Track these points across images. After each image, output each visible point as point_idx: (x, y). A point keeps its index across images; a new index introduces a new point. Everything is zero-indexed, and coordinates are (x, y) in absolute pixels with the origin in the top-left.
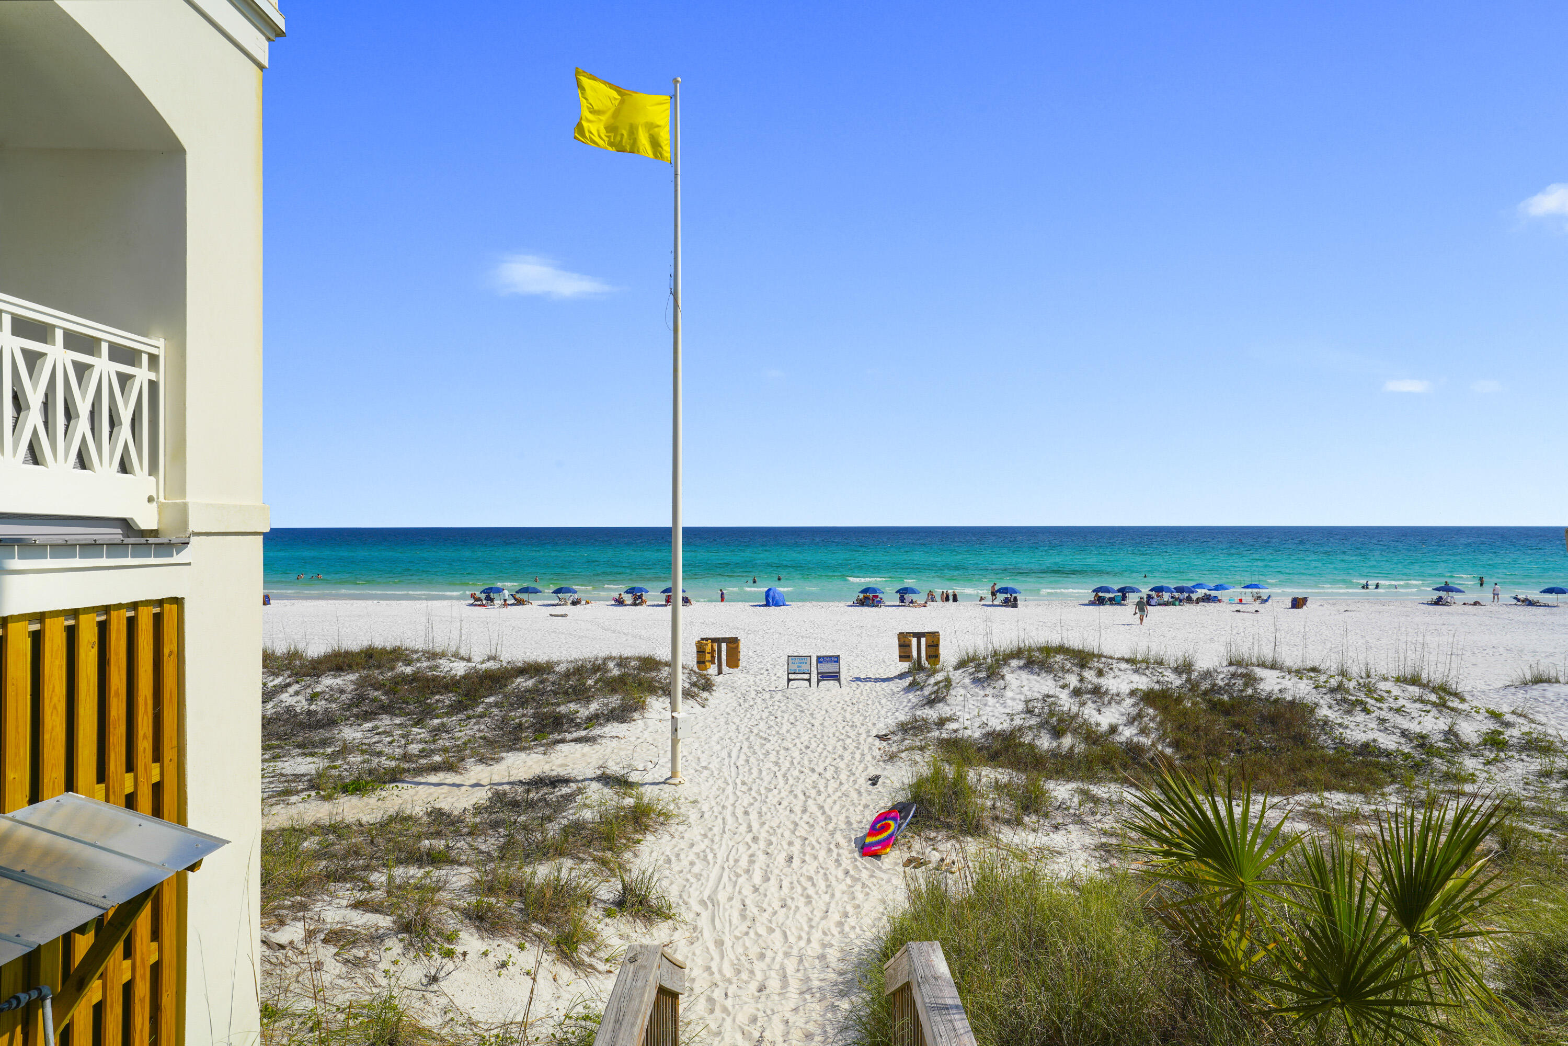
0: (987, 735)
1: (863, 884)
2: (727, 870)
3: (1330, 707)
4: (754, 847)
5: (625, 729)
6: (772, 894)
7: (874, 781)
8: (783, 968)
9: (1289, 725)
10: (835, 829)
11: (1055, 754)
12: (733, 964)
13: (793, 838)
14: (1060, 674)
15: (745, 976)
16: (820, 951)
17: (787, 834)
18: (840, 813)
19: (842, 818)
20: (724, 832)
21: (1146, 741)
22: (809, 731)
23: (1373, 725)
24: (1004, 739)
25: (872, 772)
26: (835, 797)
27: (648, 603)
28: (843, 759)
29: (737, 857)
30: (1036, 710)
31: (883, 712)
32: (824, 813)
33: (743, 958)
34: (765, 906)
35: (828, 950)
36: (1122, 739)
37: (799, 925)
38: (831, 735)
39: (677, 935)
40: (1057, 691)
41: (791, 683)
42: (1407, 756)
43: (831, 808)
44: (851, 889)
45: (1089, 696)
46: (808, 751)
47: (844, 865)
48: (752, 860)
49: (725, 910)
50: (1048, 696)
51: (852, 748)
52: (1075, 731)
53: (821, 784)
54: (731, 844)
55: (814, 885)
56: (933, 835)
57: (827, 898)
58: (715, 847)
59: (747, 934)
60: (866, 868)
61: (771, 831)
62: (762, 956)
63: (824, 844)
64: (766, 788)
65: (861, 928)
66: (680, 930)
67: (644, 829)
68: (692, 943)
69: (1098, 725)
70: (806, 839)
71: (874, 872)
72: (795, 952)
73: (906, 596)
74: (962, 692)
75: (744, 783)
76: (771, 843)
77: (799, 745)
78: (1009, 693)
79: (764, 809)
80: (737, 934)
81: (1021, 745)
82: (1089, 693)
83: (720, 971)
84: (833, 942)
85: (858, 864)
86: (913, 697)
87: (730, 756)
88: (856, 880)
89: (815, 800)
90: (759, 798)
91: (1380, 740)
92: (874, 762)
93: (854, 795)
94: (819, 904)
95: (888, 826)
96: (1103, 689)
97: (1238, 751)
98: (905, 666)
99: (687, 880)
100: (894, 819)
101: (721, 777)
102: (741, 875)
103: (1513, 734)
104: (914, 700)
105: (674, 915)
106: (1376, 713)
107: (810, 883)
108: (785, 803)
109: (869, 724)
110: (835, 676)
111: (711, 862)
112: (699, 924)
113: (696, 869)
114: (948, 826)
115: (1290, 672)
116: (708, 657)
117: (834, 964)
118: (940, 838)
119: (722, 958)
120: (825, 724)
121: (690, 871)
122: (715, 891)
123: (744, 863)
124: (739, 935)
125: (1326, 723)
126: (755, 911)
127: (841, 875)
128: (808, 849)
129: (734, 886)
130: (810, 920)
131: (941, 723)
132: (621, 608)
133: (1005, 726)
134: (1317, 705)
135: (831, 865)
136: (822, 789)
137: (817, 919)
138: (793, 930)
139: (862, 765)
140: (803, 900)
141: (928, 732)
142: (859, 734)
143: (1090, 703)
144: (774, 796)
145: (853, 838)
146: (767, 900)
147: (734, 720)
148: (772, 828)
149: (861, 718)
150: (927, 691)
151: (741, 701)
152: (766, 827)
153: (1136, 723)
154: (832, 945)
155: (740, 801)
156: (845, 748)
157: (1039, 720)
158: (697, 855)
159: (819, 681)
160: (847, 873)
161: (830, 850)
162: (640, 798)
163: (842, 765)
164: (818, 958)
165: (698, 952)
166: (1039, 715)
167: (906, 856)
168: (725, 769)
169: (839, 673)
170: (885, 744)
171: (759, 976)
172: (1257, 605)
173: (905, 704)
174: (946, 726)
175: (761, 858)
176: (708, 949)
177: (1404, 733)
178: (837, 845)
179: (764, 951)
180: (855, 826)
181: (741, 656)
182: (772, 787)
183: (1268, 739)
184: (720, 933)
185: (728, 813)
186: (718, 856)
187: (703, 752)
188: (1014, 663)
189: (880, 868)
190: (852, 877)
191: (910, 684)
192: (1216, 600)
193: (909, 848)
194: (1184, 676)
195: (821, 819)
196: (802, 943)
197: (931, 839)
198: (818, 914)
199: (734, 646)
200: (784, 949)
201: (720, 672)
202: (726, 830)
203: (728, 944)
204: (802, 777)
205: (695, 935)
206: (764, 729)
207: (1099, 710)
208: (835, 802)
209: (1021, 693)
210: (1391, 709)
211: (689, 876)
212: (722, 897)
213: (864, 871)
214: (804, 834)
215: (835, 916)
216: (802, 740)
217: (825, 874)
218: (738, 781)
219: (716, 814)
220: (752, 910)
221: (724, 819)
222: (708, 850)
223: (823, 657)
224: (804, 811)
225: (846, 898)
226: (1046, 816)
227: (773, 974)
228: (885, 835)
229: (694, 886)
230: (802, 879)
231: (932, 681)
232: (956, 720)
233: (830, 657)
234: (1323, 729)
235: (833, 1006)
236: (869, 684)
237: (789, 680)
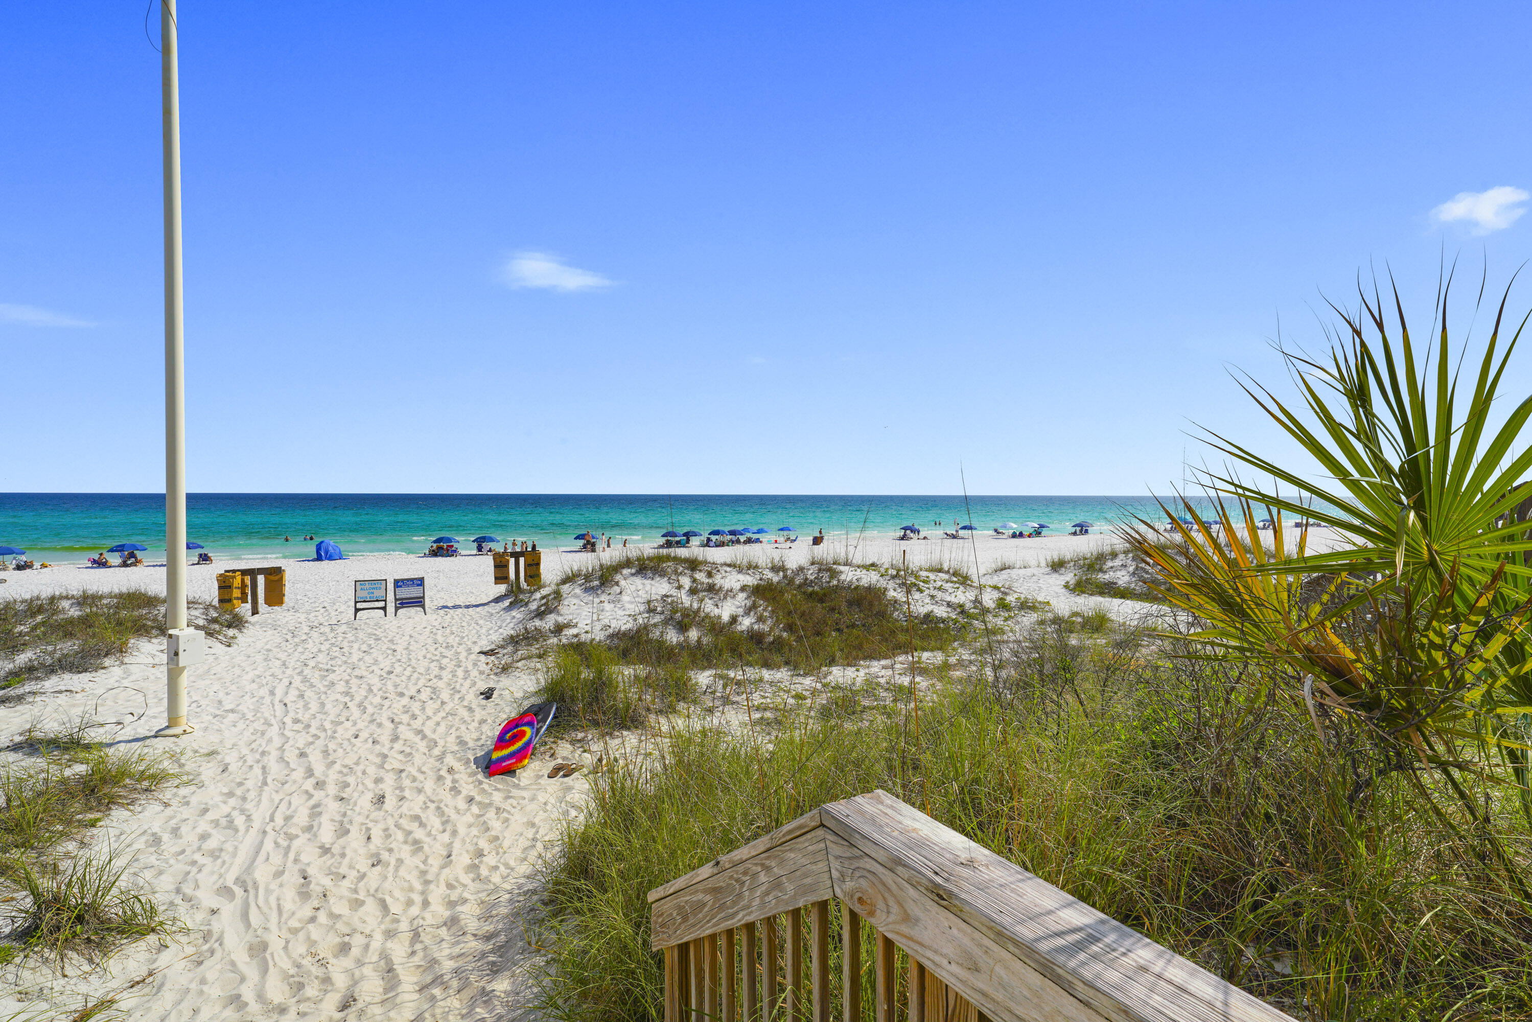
0: (611, 636)
1: (498, 809)
2: (271, 835)
3: (895, 590)
4: (318, 795)
5: (87, 680)
6: (355, 851)
7: (488, 694)
8: (385, 956)
9: (871, 604)
10: (444, 753)
11: (684, 646)
12: (286, 977)
13: (382, 773)
14: (673, 577)
15: (311, 991)
16: (447, 914)
17: (372, 770)
18: (447, 734)
19: (452, 739)
20: (265, 783)
21: (765, 627)
22: (390, 657)
23: (927, 600)
24: (632, 638)
25: (483, 686)
26: (438, 718)
27: (146, 564)
28: (441, 679)
29: (288, 813)
30: (659, 609)
31: (484, 631)
32: (424, 737)
33: (307, 962)
34: (343, 870)
35: (459, 908)
36: (744, 628)
37: (406, 885)
38: (421, 658)
39: (165, 958)
40: (674, 592)
41: (359, 614)
42: (955, 621)
43: (435, 731)
44: (482, 819)
45: (705, 593)
46: (391, 676)
47: (464, 792)
48: (316, 811)
49: (268, 891)
50: (667, 596)
51: (451, 666)
52: (700, 625)
53: (416, 707)
54: (277, 798)
55: (422, 825)
56: (580, 735)
57: (446, 838)
58: (249, 806)
59: (313, 919)
60: (497, 789)
61: (345, 770)
62: (344, 949)
63: (429, 772)
64: (332, 722)
65: (507, 865)
66: (173, 947)
67: (108, 803)
68: (200, 963)
69: (719, 617)
70: (402, 771)
71: (510, 792)
72: (404, 926)
73: (483, 545)
74: (575, 601)
75: (296, 721)
76: (347, 785)
77: (379, 672)
78: (625, 598)
79: (332, 746)
80: (294, 923)
81: (649, 641)
82: (705, 591)
83: (261, 997)
84: (466, 895)
85: (485, 786)
86: (517, 614)
87: (272, 693)
88: (485, 806)
89: (409, 725)
90: (322, 735)
91: (936, 611)
92: (483, 677)
93: (464, 713)
94: (435, 849)
95: (523, 733)
96: (717, 587)
97: (838, 630)
98: (502, 588)
99: (194, 863)
100: (530, 724)
101: (259, 719)
102: (297, 836)
103: (1011, 599)
104: (519, 616)
105: (161, 923)
106: (927, 592)
107: (417, 824)
108: (364, 735)
109: (469, 643)
110: (419, 602)
111: (242, 828)
112: (216, 927)
113: (212, 844)
114: (596, 724)
115: (858, 567)
116: (236, 593)
117: (472, 925)
118: (590, 737)
119: (264, 970)
120: (411, 648)
121: (199, 849)
122: (250, 867)
123: (302, 817)
124: (297, 925)
125: (896, 602)
126: (327, 882)
127: (461, 804)
128: (407, 783)
129: (286, 854)
130: (424, 873)
131: (559, 629)
132: (102, 571)
133: (629, 626)
134: (886, 589)
135: (447, 797)
136: (417, 712)
137: (434, 870)
138: (397, 893)
139: (468, 681)
140: (407, 848)
141: (545, 640)
142: (458, 653)
143: (707, 600)
144: (347, 729)
145: (472, 759)
146: (346, 861)
147: (279, 656)
148: (345, 766)
149: (457, 639)
150: (533, 606)
151: (289, 637)
152: (337, 767)
153: (752, 613)
154: (465, 901)
155: (291, 742)
156: (441, 668)
157: (663, 617)
158: (216, 823)
159: (397, 609)
160: (471, 800)
161: (440, 778)
162: (102, 761)
163: (440, 684)
164: (445, 924)
165: (211, 976)
166: (662, 613)
167: (552, 764)
168: (264, 709)
169: (423, 597)
170: (492, 658)
171: (341, 981)
172: (788, 544)
173: (508, 621)
174: (564, 633)
175: (332, 808)
176: (233, 964)
177: (949, 604)
178: (450, 770)
179: (347, 939)
180: (471, 744)
181: (287, 590)
182: (343, 719)
183: (857, 616)
184: (259, 932)
185: (272, 761)
186: (253, 817)
187: (227, 694)
188: (626, 571)
189: (517, 786)
190: (480, 803)
191: (511, 603)
192: (758, 541)
193: (552, 755)
194: (781, 574)
195: (422, 746)
196: (415, 910)
197: (579, 741)
198: (435, 863)
199: (276, 578)
200: (383, 927)
201: (255, 612)
202: (269, 780)
203: (276, 944)
204: (387, 703)
205: (206, 947)
206: (324, 661)
207: (717, 605)
208: (438, 724)
209: (638, 596)
210: (935, 588)
211: (197, 857)
212: (262, 874)
213: (495, 793)
214: (398, 766)
215: (463, 859)
216: (382, 666)
217: (438, 808)
218: (288, 720)
219: (249, 763)
220: (320, 880)
221: (264, 768)
222: (235, 814)
223: (402, 580)
224: (395, 738)
225: (474, 831)
226: (695, 702)
227: (367, 971)
228: (519, 744)
229: (206, 870)
230: (404, 822)
231: (538, 595)
232: (575, 626)
233: (412, 580)
234: (894, 607)
235: (483, 992)
236: (460, 610)
237: (357, 610)
